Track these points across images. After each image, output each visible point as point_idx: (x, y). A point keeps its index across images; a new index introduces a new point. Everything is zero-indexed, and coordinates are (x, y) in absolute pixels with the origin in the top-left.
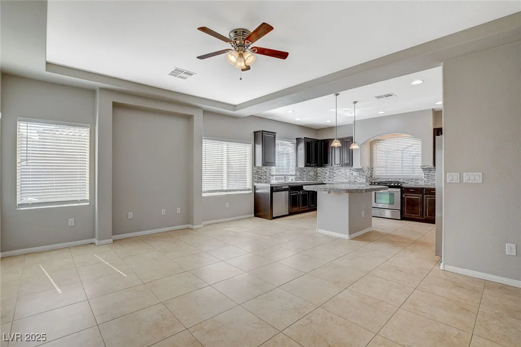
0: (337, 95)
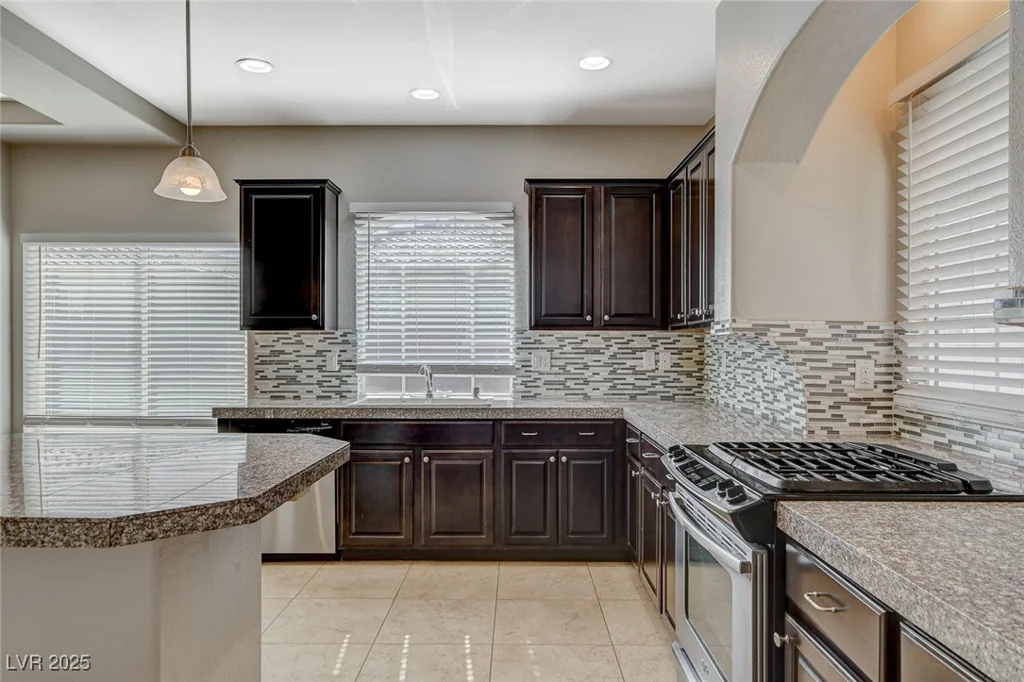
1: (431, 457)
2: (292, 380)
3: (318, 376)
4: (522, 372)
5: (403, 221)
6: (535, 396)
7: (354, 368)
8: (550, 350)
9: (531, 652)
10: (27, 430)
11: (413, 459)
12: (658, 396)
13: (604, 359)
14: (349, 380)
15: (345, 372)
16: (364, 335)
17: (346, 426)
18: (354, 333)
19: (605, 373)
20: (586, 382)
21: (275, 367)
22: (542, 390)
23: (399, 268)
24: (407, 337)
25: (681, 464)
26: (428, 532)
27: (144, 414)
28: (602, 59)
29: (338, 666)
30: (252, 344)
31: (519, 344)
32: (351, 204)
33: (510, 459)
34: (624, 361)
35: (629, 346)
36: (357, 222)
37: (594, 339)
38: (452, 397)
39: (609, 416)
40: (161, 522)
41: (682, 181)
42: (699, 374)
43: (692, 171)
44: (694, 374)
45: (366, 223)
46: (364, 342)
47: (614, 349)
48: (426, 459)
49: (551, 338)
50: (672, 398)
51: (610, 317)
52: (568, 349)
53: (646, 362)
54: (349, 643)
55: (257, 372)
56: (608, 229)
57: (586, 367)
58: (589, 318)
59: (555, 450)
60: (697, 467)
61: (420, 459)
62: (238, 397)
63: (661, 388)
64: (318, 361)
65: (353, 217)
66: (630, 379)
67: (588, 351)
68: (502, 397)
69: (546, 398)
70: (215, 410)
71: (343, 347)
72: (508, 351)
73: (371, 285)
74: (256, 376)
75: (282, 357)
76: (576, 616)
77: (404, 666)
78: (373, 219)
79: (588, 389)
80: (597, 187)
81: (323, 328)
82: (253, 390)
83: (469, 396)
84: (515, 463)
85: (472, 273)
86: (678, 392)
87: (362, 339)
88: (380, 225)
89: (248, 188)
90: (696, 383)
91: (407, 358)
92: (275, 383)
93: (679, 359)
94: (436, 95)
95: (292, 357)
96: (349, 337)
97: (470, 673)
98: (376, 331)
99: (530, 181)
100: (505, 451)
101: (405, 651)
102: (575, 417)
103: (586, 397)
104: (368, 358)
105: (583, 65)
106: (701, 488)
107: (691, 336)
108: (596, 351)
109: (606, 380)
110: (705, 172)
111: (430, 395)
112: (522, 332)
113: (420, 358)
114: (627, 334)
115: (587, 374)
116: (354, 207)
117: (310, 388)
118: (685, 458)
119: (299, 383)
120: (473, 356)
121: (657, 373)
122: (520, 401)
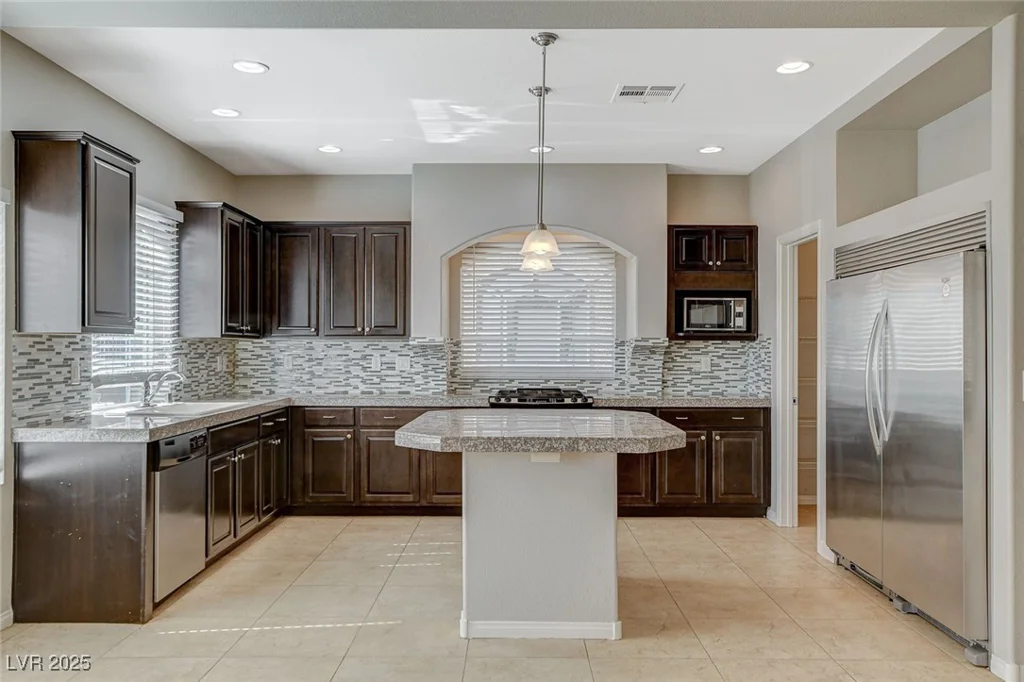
0: (549, 39)
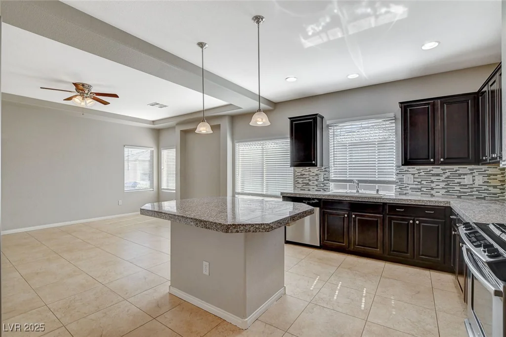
1: (356, 215)
2: (307, 184)
3: (316, 183)
4: (399, 183)
5: (348, 126)
6: (406, 194)
7: (329, 180)
8: (413, 174)
9: (393, 303)
10: (236, 196)
11: (348, 216)
12: (475, 197)
13: (442, 178)
14: (327, 185)
15: (325, 182)
16: (333, 168)
17: (323, 201)
18: (329, 168)
19: (442, 185)
20: (432, 189)
21: (302, 179)
22: (410, 191)
23: (346, 143)
24: (349, 169)
25: (469, 232)
26: (355, 244)
27: (265, 193)
28: (434, 43)
29: (313, 287)
30: (295, 171)
31: (398, 172)
32: (327, 122)
33: (390, 220)
34: (454, 180)
35: (456, 173)
36: (330, 127)
37: (437, 170)
38: (367, 193)
39: (442, 205)
40: (240, 227)
41: (485, 91)
42: (502, 187)
43: (491, 85)
44: (498, 187)
45: (333, 127)
46: (333, 171)
47: (448, 174)
48: (354, 216)
49: (413, 169)
50: (484, 198)
51: (444, 159)
52: (423, 174)
53: (467, 180)
54: (318, 280)
55: (296, 181)
56: (443, 119)
57: (432, 182)
58: (432, 160)
59: (413, 218)
60: (477, 234)
61: (352, 216)
62: (290, 190)
63: (477, 193)
64: (316, 178)
65: (328, 126)
66: (457, 188)
67: (433, 175)
68: (389, 194)
69: (412, 195)
70: (281, 193)
71: (325, 173)
72: (393, 175)
73: (335, 150)
74: (296, 182)
75: (304, 176)
76: (419, 292)
77: (337, 293)
78: (335, 126)
79: (433, 192)
80: (436, 101)
81: (317, 166)
82: (295, 187)
83: (374, 192)
84: (393, 221)
85: (376, 143)
86: (488, 195)
87: (332, 170)
88: (338, 128)
89: (292, 120)
90: (500, 192)
91: (349, 177)
92: (302, 185)
93: (488, 179)
94: (358, 76)
95: (307, 176)
96: (327, 169)
97: (363, 304)
98: (337, 167)
99: (401, 103)
100: (388, 216)
101: (338, 288)
102: (423, 204)
103: (432, 195)
104: (334, 177)
105: (423, 48)
106: (474, 246)
107: (497, 168)
108: (438, 175)
109: (443, 188)
110: (498, 85)
111: (358, 191)
112: (399, 167)
113: (354, 177)
114: (456, 167)
115: (433, 185)
116: (328, 122)
117: (313, 187)
118: (472, 229)
119: (310, 185)
120: (377, 177)
121: (474, 186)
122: (398, 195)
